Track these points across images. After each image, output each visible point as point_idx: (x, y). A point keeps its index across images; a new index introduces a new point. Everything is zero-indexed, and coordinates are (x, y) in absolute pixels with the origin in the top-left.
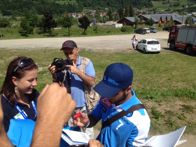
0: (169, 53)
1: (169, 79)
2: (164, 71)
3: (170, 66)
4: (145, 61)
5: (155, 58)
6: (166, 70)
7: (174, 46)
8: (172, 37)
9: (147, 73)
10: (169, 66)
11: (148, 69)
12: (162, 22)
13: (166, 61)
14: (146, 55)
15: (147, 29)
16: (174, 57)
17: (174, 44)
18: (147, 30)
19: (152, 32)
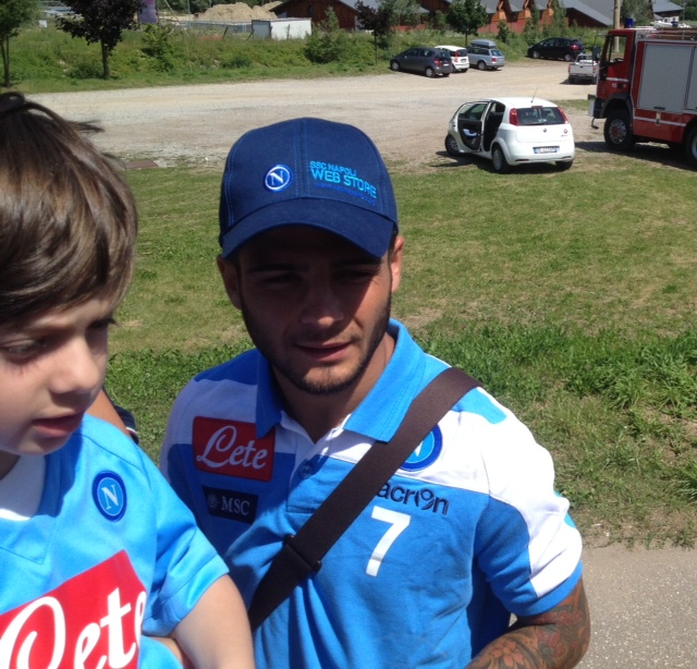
0: (613, 168)
1: (671, 289)
2: (629, 251)
3: (648, 228)
4: (518, 210)
5: (563, 193)
6: (637, 248)
7: (629, 130)
8: (614, 85)
9: (555, 266)
10: (642, 226)
11: (552, 248)
12: (512, 17)
13: (618, 207)
14: (512, 181)
15: (454, 48)
16: (642, 183)
17: (627, 120)
18: (453, 54)
19: (481, 66)
